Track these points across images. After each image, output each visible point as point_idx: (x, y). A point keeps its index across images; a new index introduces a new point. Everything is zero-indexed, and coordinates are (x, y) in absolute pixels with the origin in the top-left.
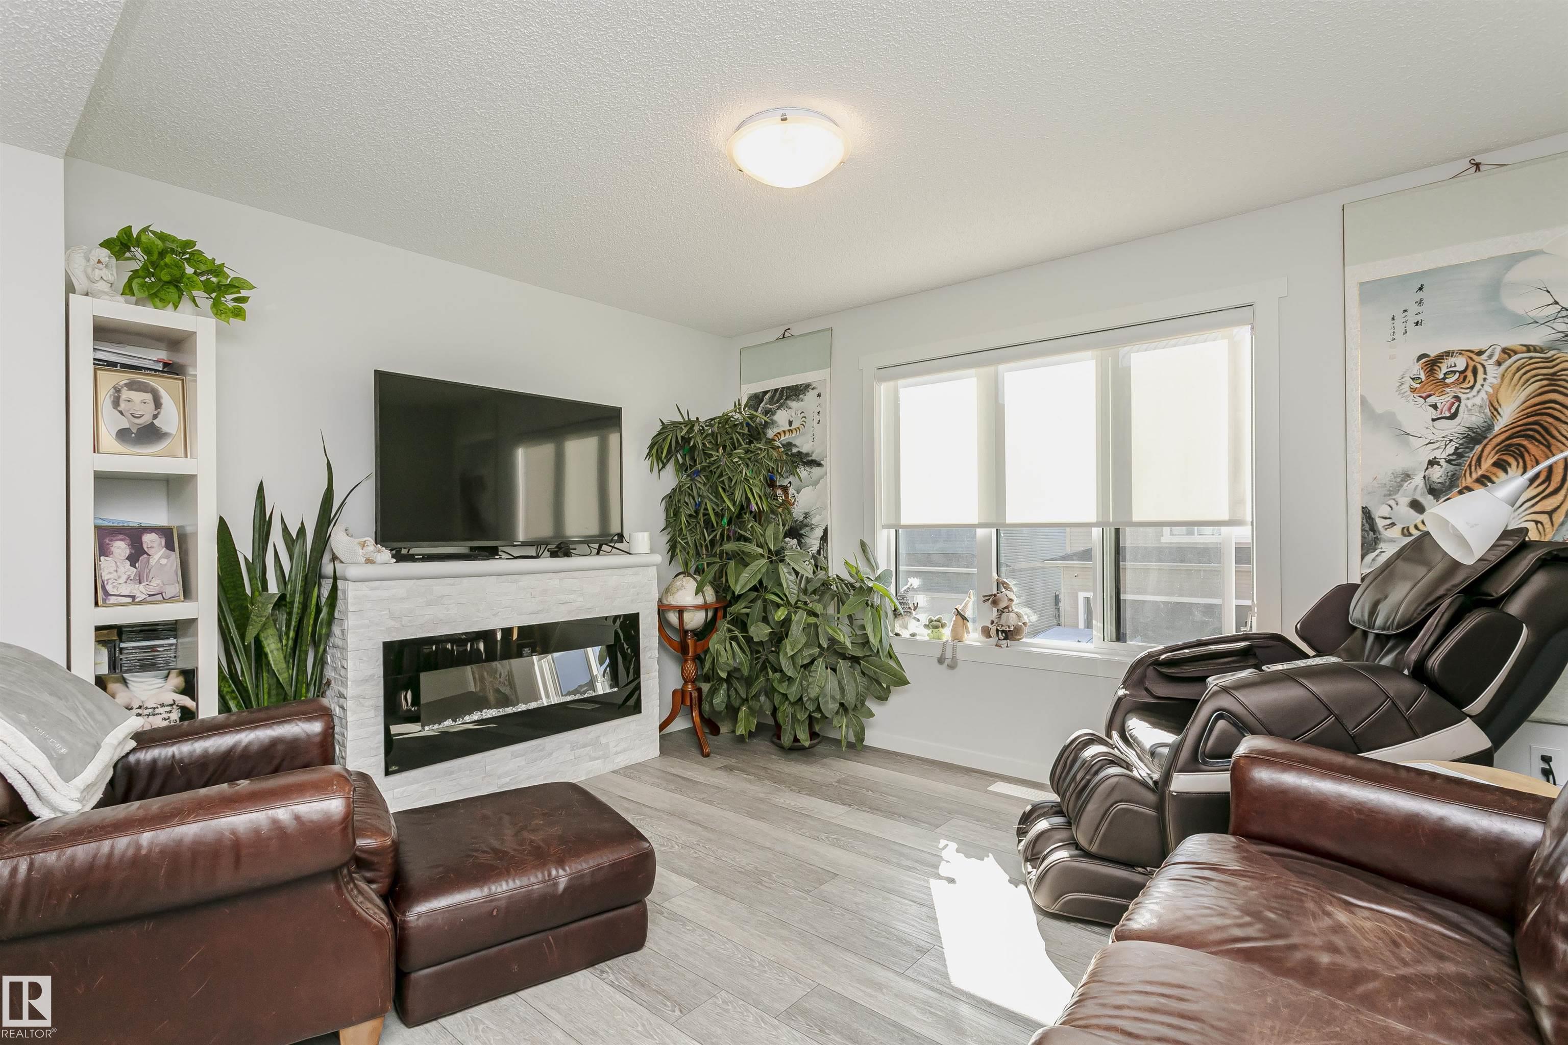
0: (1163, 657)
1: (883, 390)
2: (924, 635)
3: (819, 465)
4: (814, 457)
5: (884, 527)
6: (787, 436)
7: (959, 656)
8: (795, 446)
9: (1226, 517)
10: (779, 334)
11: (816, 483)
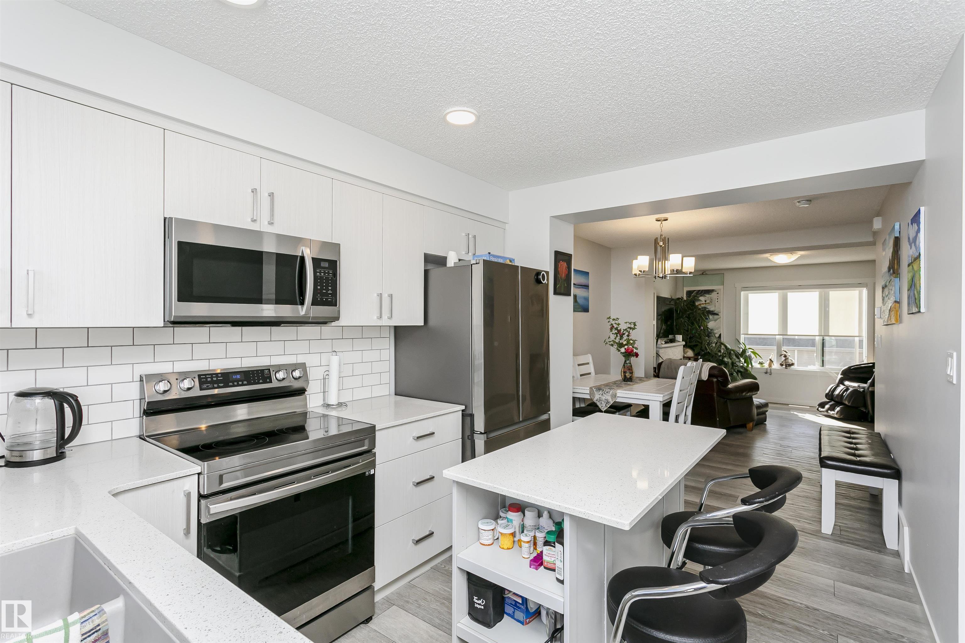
0: (852, 368)
1: (743, 293)
2: (759, 366)
3: (717, 314)
4: (715, 312)
5: (742, 334)
6: (704, 305)
7: (772, 372)
8: (708, 308)
9: (858, 335)
10: (701, 273)
11: (716, 320)
